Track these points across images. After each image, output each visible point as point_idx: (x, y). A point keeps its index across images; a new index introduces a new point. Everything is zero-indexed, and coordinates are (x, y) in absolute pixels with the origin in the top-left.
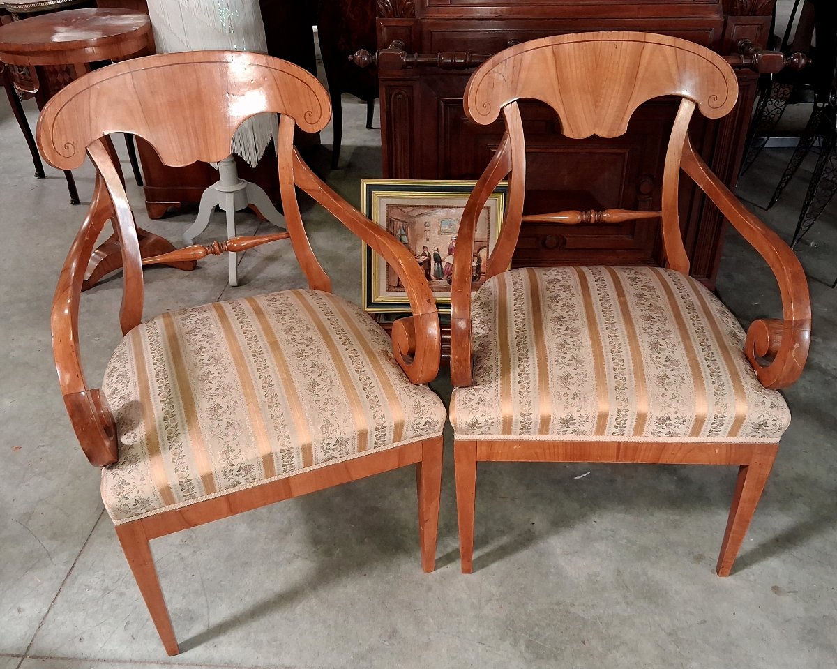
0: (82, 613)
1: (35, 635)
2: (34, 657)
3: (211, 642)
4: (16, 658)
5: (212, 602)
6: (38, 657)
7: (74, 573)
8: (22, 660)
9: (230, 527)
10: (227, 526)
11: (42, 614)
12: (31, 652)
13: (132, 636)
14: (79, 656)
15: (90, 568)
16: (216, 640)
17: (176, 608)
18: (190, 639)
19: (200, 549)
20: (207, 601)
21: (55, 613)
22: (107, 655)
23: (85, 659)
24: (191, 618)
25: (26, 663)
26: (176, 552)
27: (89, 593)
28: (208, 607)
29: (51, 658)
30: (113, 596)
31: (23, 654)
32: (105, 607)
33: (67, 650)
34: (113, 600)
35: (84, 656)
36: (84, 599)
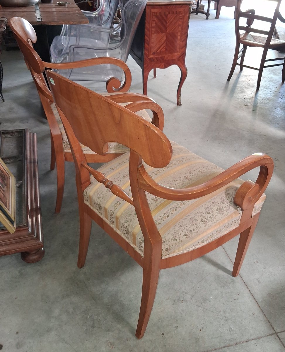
0: (243, 323)
1: (265, 336)
2: (273, 329)
3: (223, 266)
4: (279, 337)
5: (206, 273)
6: (272, 327)
7: (227, 343)
8: (278, 333)
9: (165, 285)
10: (165, 287)
11: (255, 341)
12: (273, 332)
13: (239, 294)
14: (260, 310)
15: (221, 336)
16: (221, 264)
17: (217, 285)
18: (226, 273)
19: (183, 292)
20: (207, 276)
21: (251, 336)
22: (252, 299)
23: (259, 306)
24: (218, 277)
25: (278, 330)
26: (190, 301)
27: (232, 327)
28: (210, 274)
29: (268, 321)
30: (227, 315)
31: (275, 335)
32: (234, 314)
33: (261, 317)
34: (229, 313)
35: (258, 308)
36: (237, 327)
